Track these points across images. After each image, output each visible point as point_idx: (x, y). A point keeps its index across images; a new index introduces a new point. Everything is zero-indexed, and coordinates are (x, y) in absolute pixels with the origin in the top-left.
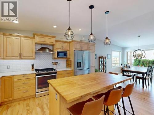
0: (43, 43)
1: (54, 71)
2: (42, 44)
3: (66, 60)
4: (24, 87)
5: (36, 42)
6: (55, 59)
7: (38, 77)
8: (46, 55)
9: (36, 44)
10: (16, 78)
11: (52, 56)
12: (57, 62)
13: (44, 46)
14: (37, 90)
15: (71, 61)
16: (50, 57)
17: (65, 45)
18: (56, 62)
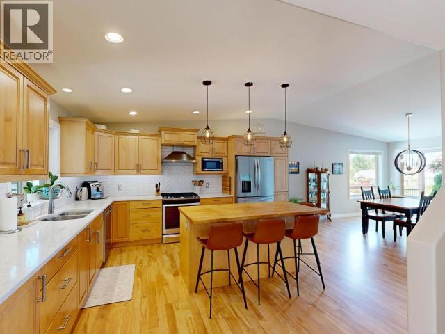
0: (175, 143)
1: (193, 198)
2: (173, 146)
3: (221, 176)
4: (144, 222)
5: (163, 143)
6: (198, 174)
7: (166, 207)
8: (180, 167)
9: (162, 145)
10: (132, 206)
11: (192, 167)
12: (202, 181)
13: (176, 149)
14: (165, 231)
15: (230, 178)
16: (190, 169)
17: (217, 145)
18: (199, 180)
